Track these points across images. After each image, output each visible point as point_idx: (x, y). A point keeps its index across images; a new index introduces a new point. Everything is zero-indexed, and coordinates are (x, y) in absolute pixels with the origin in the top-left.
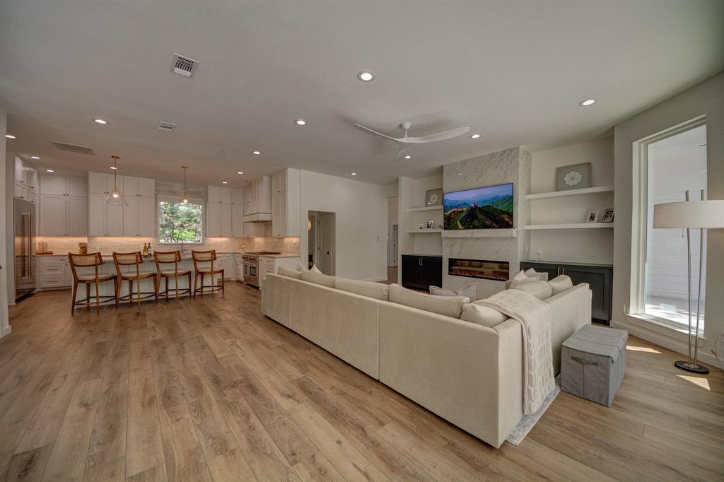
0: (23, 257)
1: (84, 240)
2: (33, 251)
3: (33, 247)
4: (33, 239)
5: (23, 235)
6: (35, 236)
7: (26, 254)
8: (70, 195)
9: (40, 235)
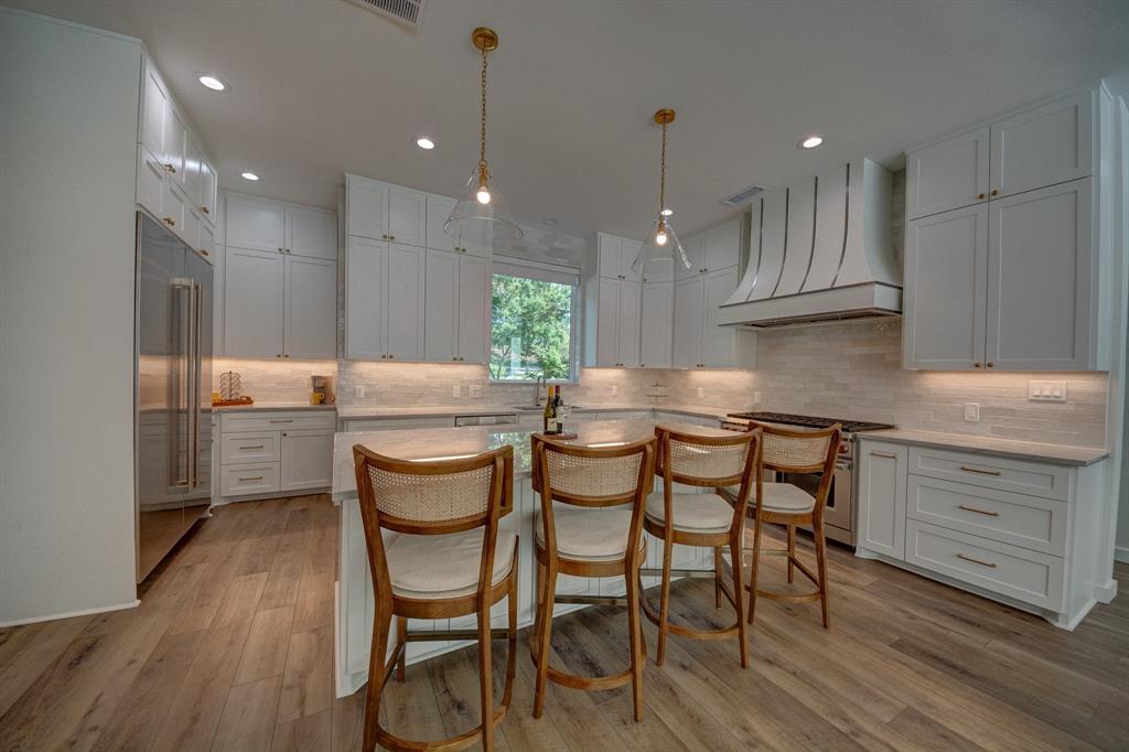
0: (175, 413)
1: (326, 369)
2: (203, 394)
3: (202, 385)
4: (204, 364)
5: (174, 351)
6: (210, 355)
7: (183, 405)
8: (293, 251)
9: (223, 355)
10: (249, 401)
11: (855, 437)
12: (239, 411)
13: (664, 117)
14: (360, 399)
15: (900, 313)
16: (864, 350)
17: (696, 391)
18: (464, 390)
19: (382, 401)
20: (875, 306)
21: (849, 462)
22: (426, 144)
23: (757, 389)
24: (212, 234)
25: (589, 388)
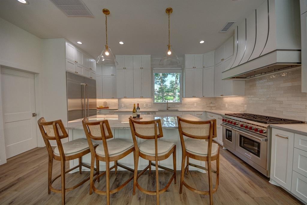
10: (108, 108)
11: (269, 126)
12: (104, 110)
13: (169, 11)
14: (123, 107)
15: (300, 63)
16: (289, 84)
17: (225, 105)
18: (147, 105)
19: (127, 108)
20: (277, 62)
21: (266, 138)
22: (121, 43)
23: (246, 104)
24: (95, 74)
25: (186, 104)
